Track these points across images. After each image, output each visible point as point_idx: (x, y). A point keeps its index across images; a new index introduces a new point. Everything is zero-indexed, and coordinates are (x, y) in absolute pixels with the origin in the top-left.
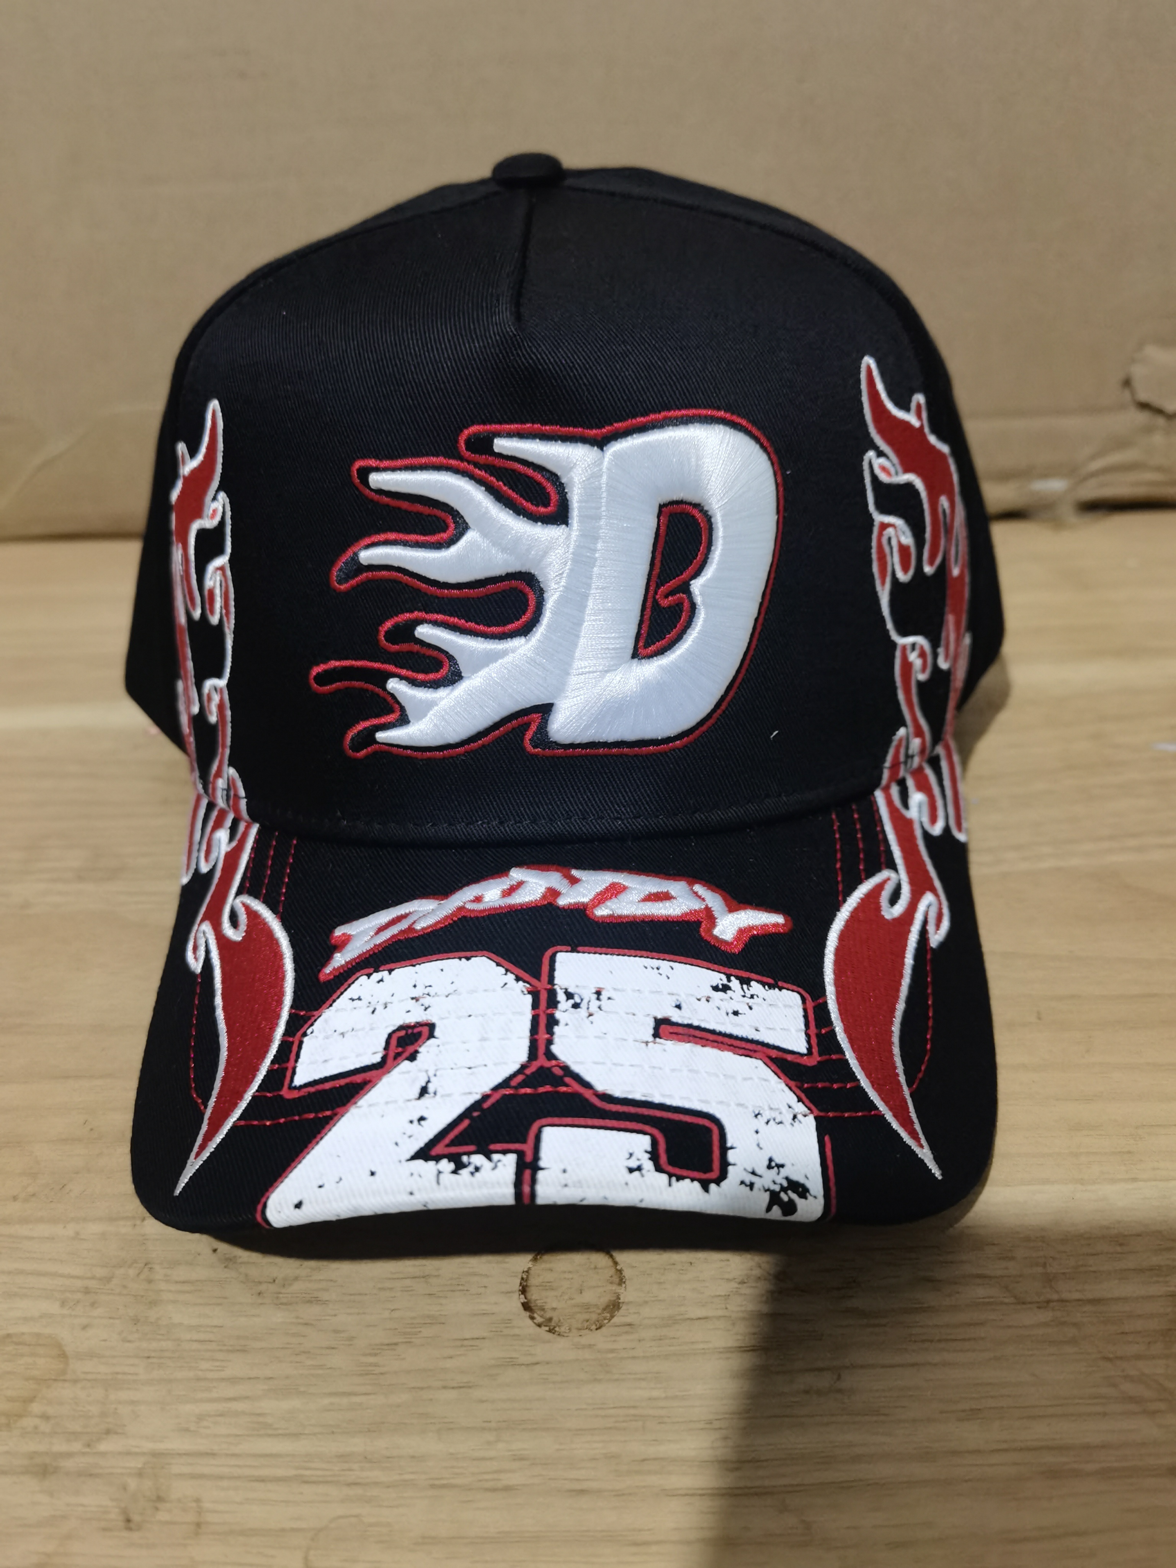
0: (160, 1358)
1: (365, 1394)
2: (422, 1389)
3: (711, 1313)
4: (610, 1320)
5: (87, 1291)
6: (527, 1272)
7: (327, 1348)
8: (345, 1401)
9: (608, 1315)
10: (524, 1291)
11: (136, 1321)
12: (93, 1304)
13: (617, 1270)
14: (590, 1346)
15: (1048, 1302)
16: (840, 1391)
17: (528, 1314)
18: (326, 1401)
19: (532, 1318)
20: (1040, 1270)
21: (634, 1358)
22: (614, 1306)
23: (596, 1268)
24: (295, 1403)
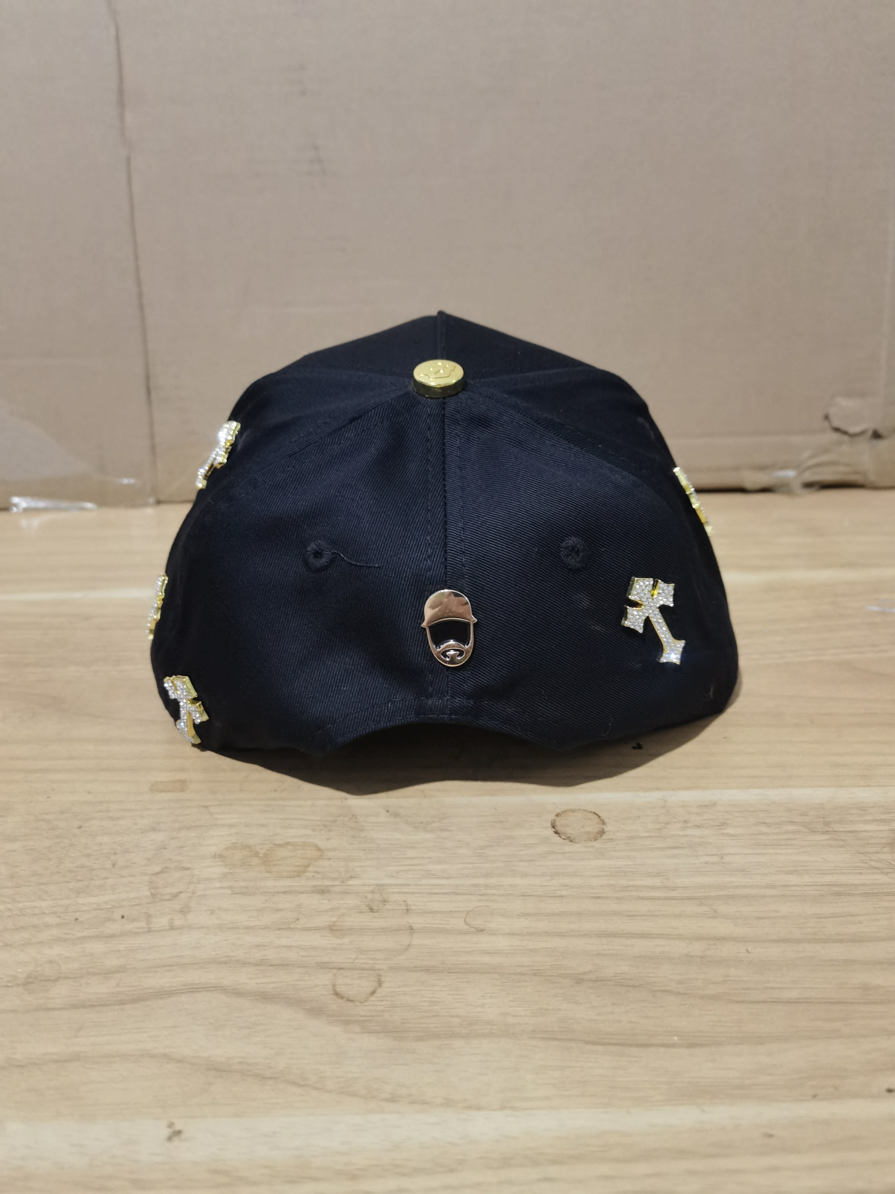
0: (371, 850)
1: (481, 863)
2: (509, 861)
3: (652, 835)
4: (600, 837)
5: (325, 826)
6: (554, 820)
7: (457, 847)
8: (470, 866)
9: (599, 836)
10: (553, 827)
11: (354, 837)
12: (330, 831)
13: (601, 819)
14: (592, 847)
15: (827, 831)
16: (724, 863)
17: (557, 835)
18: (461, 866)
19: (560, 837)
20: (821, 819)
21: (616, 851)
22: (602, 832)
23: (590, 819)
24: (446, 866)
